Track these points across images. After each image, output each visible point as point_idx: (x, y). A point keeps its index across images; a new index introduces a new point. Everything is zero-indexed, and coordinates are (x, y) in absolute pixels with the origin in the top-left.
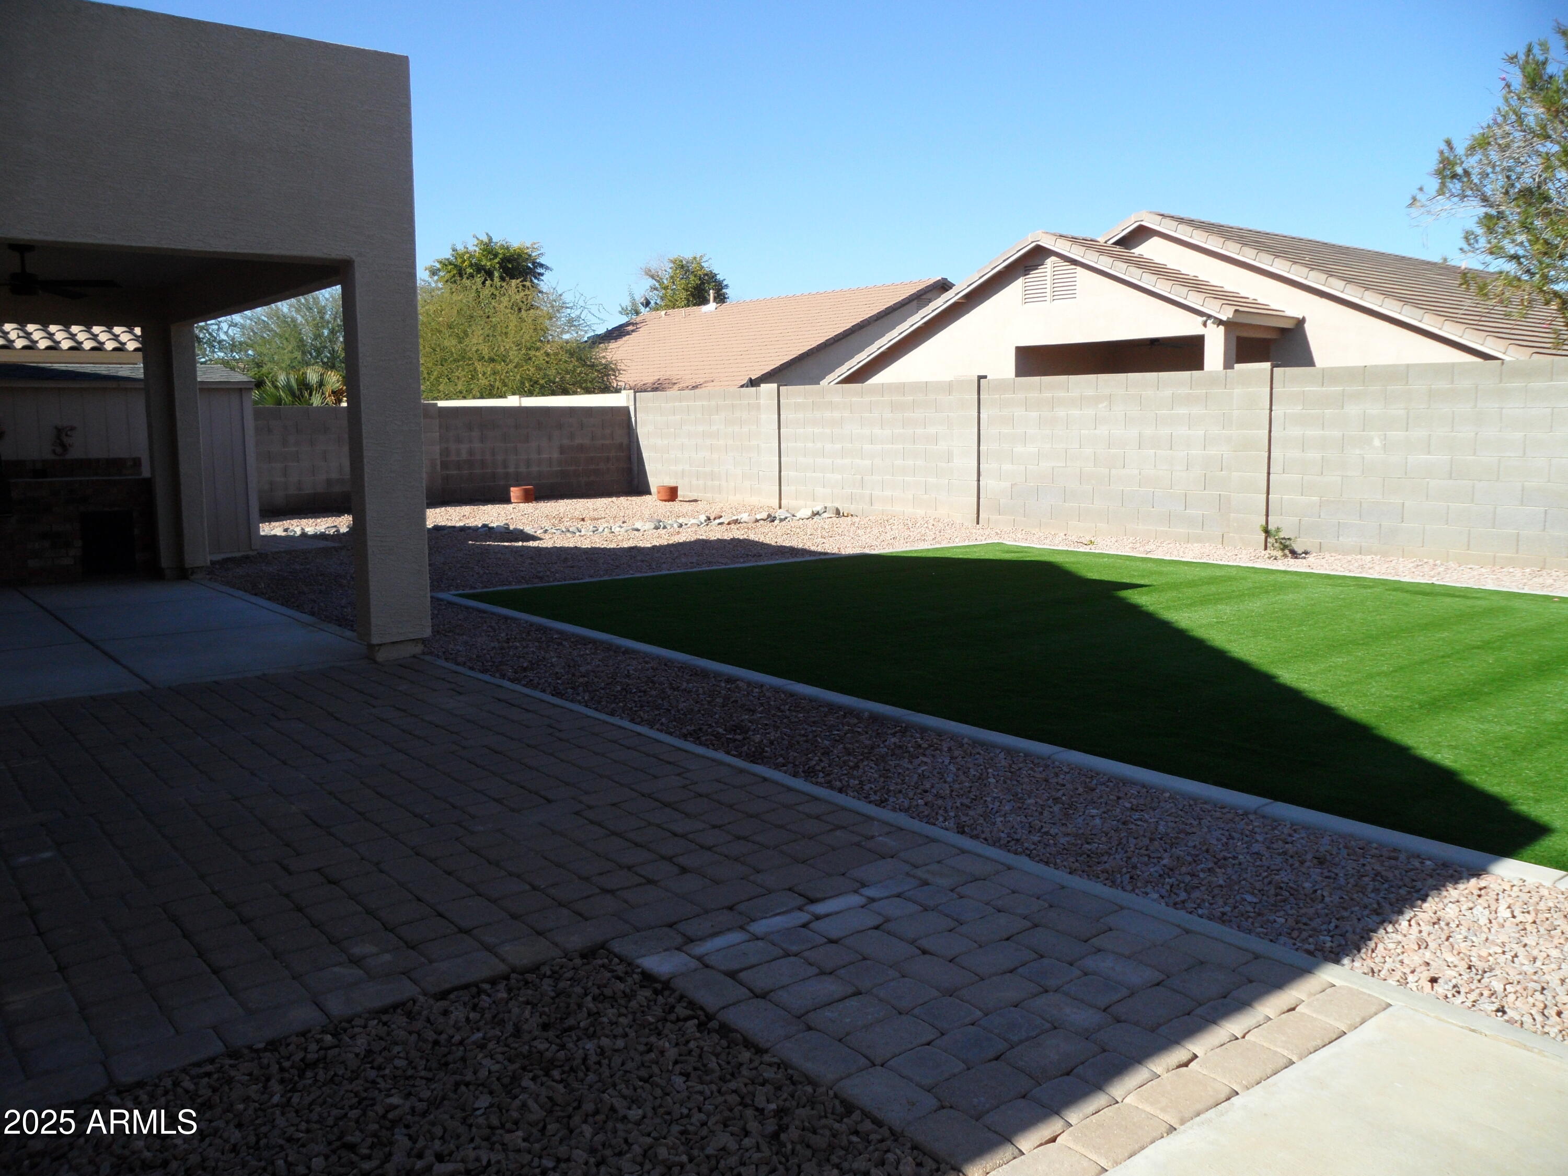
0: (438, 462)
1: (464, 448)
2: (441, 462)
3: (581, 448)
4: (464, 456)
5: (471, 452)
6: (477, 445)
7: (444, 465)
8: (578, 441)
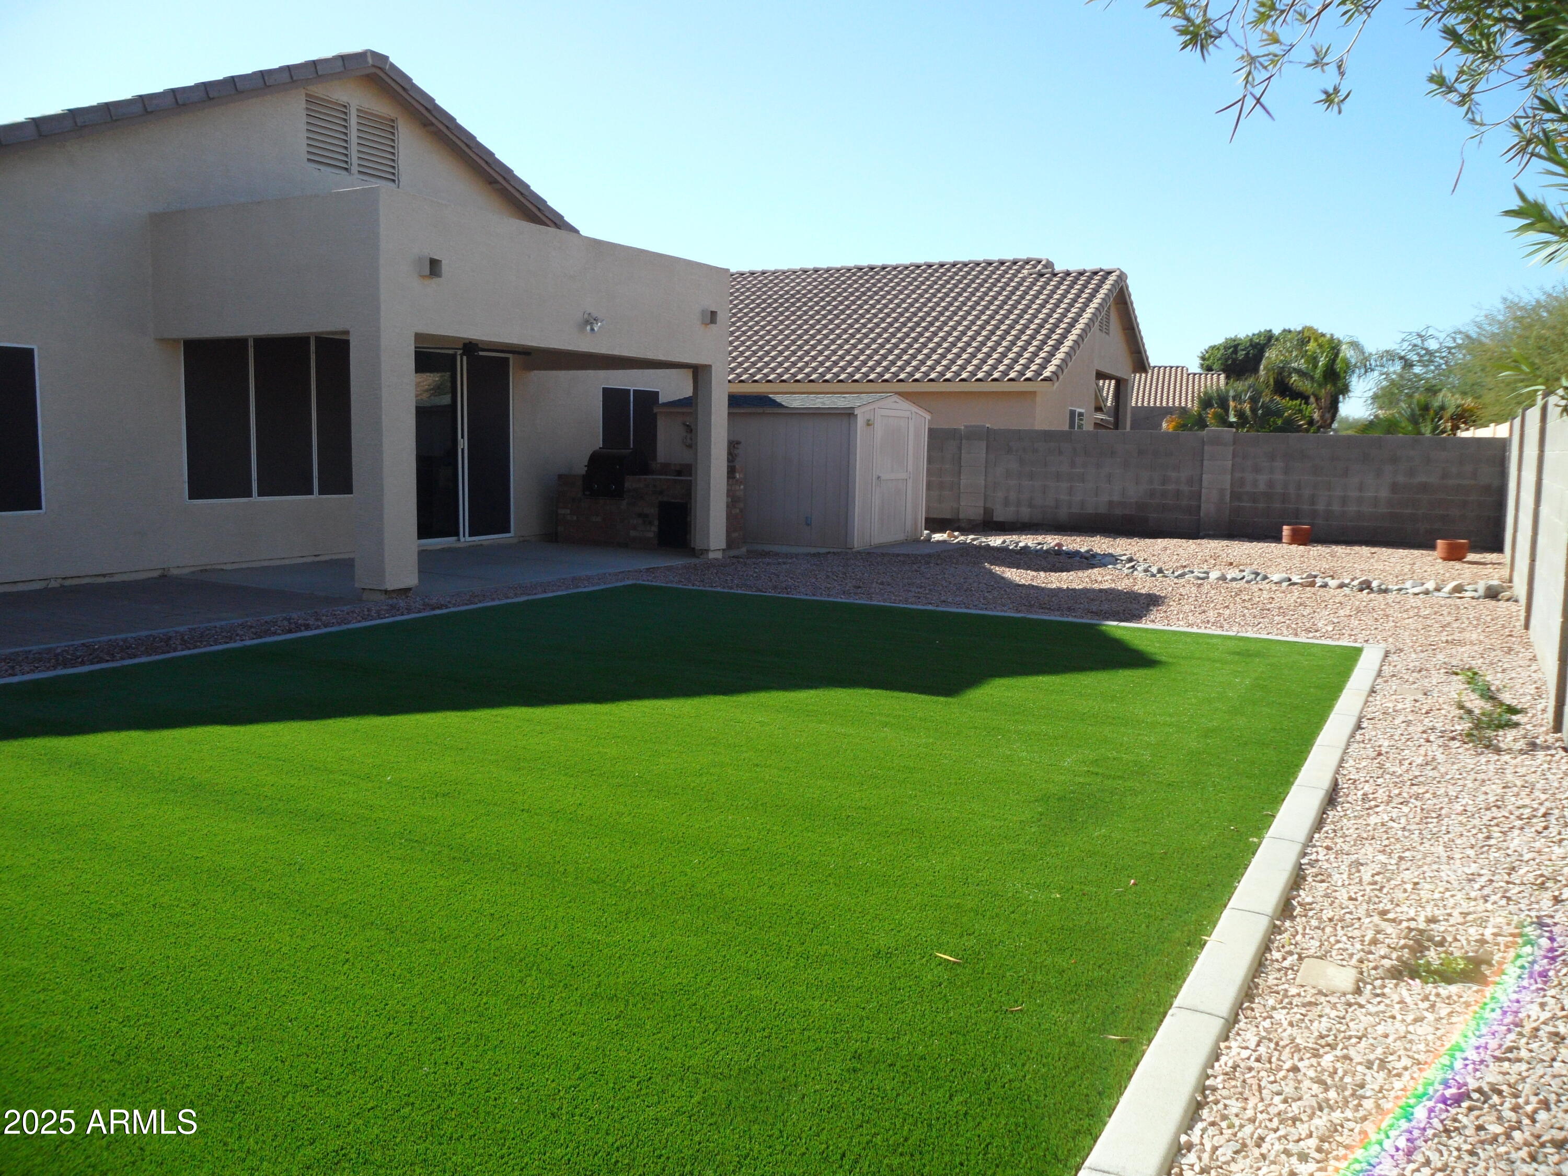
0: (1228, 492)
1: (1263, 479)
2: (1232, 492)
3: (1424, 487)
4: (1262, 487)
5: (1270, 484)
6: (1279, 477)
7: (1236, 496)
8: (1422, 478)
